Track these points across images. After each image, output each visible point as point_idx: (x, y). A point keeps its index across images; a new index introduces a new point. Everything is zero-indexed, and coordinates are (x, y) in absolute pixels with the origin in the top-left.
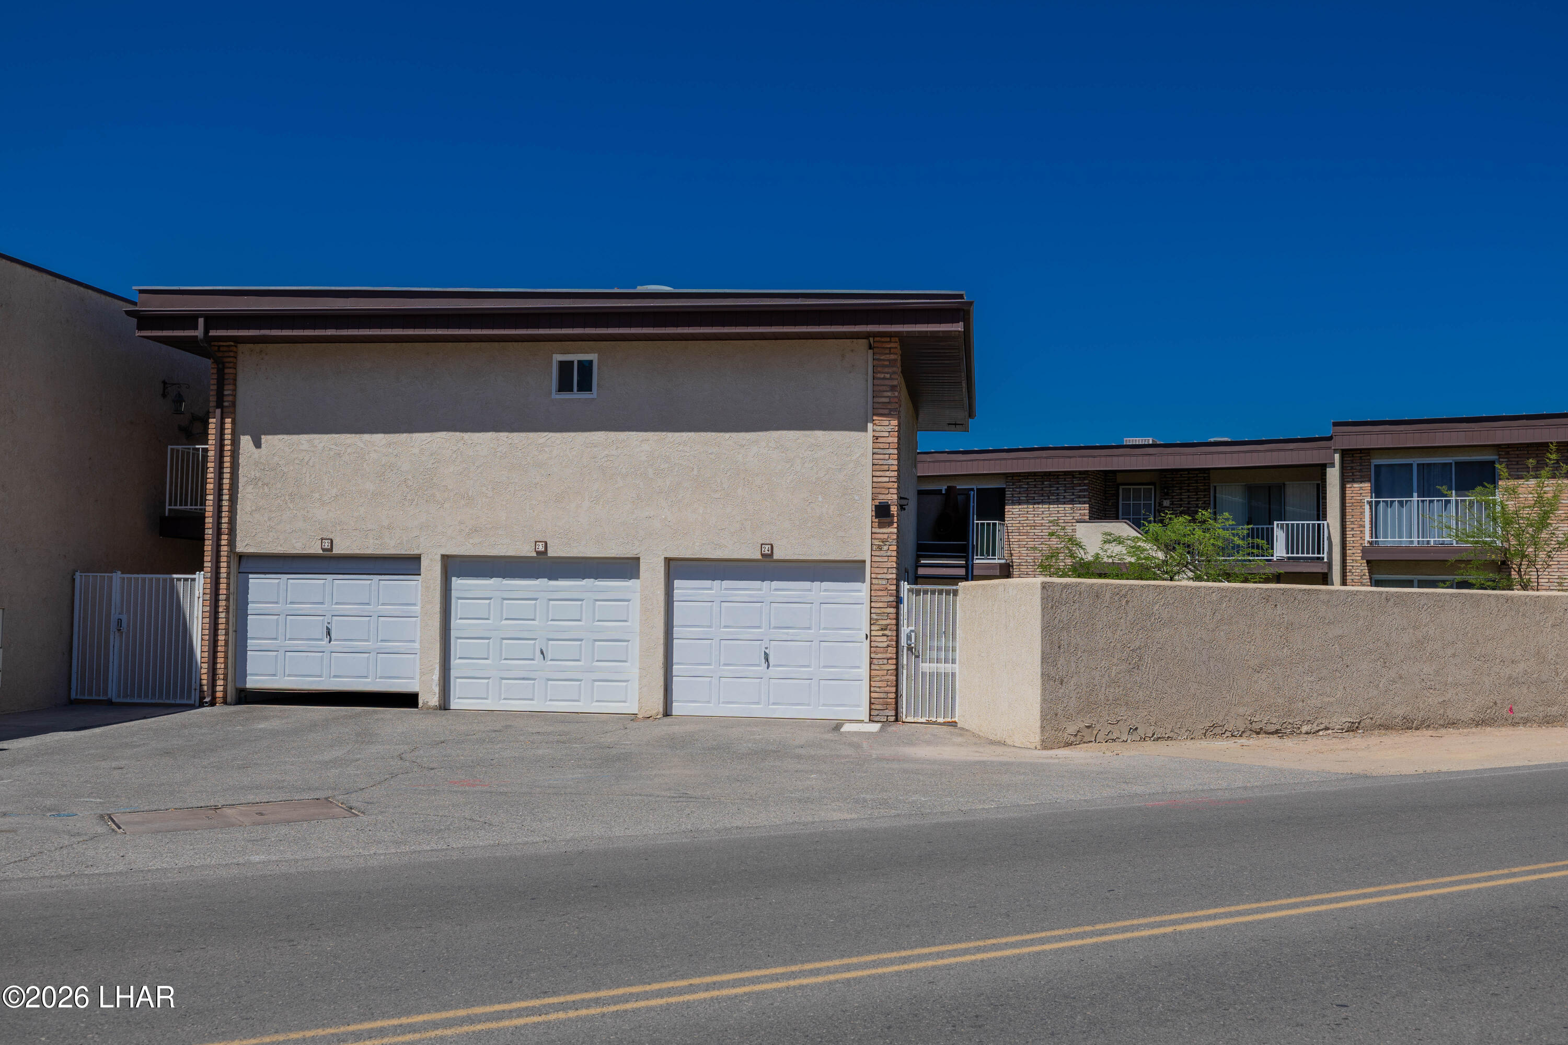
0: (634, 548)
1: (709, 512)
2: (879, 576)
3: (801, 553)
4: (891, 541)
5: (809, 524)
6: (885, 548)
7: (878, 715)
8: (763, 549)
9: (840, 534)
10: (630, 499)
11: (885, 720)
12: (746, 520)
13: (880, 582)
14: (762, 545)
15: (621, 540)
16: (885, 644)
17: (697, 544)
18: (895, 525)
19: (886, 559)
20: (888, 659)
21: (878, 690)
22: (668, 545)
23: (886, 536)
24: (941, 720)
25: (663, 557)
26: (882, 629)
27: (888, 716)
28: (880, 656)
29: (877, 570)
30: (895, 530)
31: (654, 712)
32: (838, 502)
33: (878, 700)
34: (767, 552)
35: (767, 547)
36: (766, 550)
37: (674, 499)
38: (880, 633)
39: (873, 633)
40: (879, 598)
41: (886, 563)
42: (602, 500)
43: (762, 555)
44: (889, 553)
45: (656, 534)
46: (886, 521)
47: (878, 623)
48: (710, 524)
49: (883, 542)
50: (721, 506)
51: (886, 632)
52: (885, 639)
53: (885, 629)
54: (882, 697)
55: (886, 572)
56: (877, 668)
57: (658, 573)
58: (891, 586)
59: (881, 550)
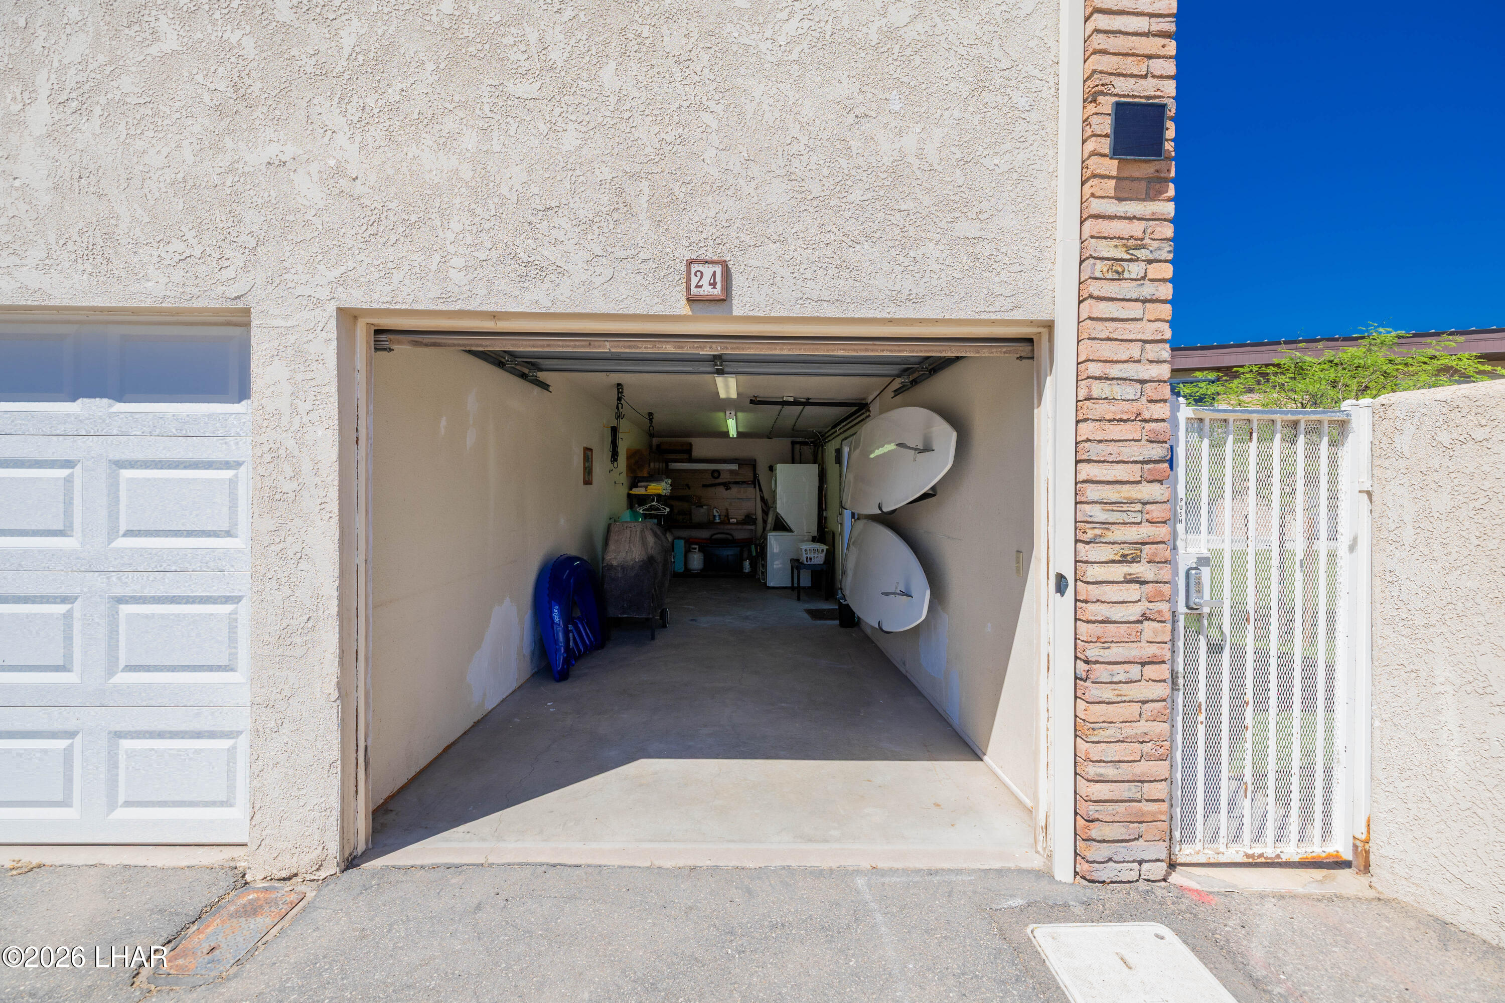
0: (229, 273)
1: (497, 147)
2: (1114, 371)
3: (825, 295)
4: (1155, 244)
5: (856, 195)
6: (1136, 270)
7: (1110, 860)
8: (694, 280)
9: (965, 228)
10: (206, 98)
11: (1134, 876)
12: (634, 176)
13: (1118, 390)
14: (690, 263)
15: (178, 246)
16: (1133, 612)
17: (458, 261)
18: (1171, 191)
19: (1135, 310)
20: (1143, 664)
21: (1110, 772)
22: (351, 265)
23: (1136, 228)
24: (1291, 851)
25: (332, 307)
26: (1124, 560)
27: (1140, 863)
28: (1116, 652)
29: (1108, 351)
30: (1169, 209)
31: (302, 862)
32: (957, 114)
33: (1110, 807)
34: (707, 289)
35: (708, 270)
36: (705, 282)
37: (370, 101)
38: (1118, 572)
39: (1094, 573)
40: (1113, 448)
41: (1139, 325)
42: (103, 100)
43: (691, 300)
44: (1148, 290)
45: (307, 223)
46: (1136, 174)
47: (1110, 537)
48: (504, 190)
49: (1128, 249)
50: (543, 128)
51: (1137, 569)
52: (1132, 592)
53: (1136, 560)
54: (1126, 795)
55: (1136, 355)
56: (1107, 693)
57: (314, 366)
58: (1152, 406)
59: (1120, 277)
